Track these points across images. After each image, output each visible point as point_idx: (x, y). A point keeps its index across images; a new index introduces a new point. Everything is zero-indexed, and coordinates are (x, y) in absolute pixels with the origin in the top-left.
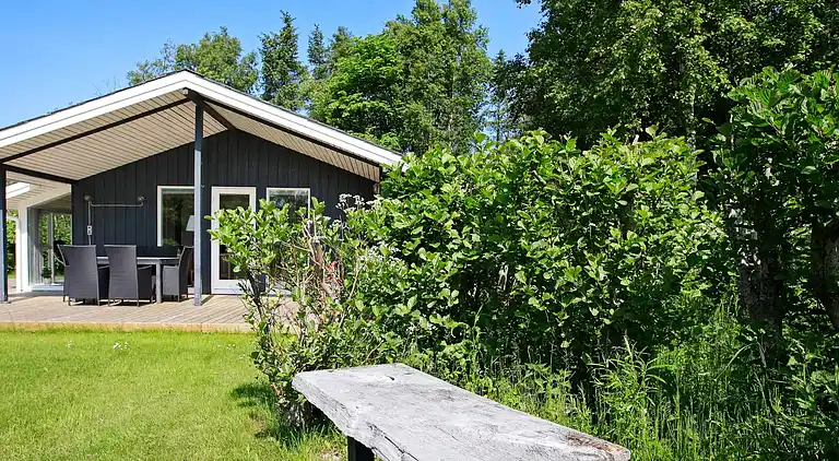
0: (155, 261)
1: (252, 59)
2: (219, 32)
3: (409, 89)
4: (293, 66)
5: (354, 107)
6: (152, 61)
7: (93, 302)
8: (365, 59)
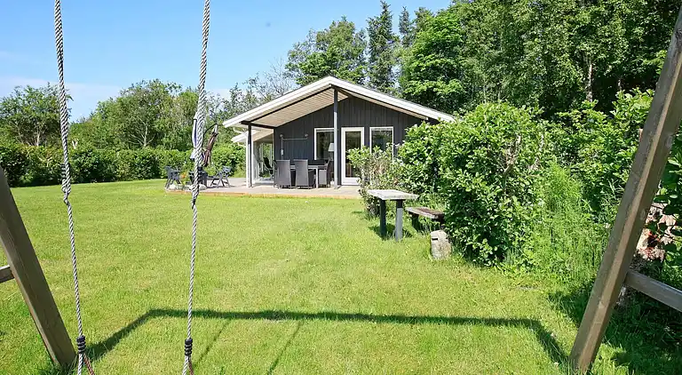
0: (316, 167)
1: (362, 34)
2: (341, 20)
3: (467, 49)
4: (388, 37)
5: (428, 64)
6: (302, 43)
7: (287, 187)
8: (435, 31)
